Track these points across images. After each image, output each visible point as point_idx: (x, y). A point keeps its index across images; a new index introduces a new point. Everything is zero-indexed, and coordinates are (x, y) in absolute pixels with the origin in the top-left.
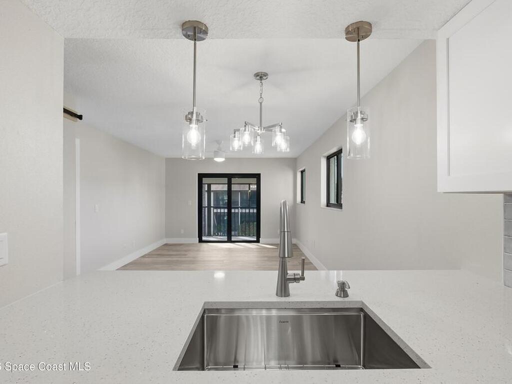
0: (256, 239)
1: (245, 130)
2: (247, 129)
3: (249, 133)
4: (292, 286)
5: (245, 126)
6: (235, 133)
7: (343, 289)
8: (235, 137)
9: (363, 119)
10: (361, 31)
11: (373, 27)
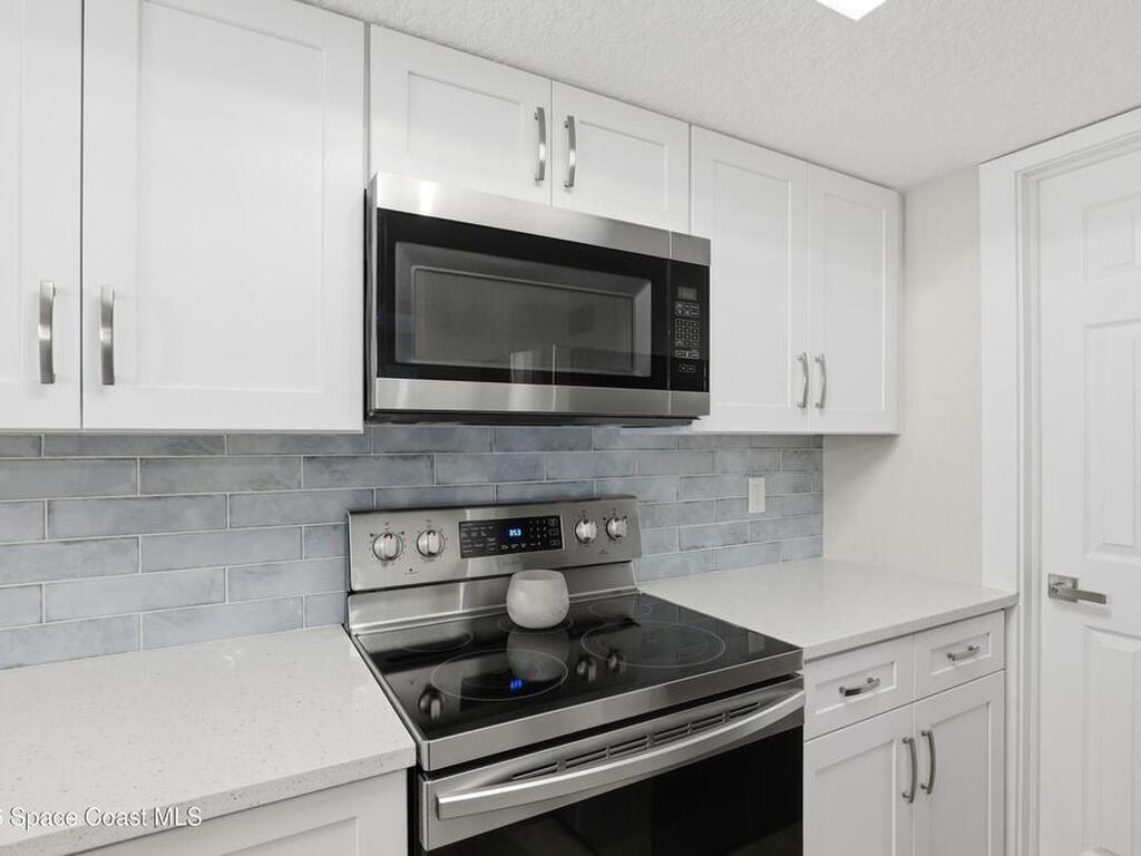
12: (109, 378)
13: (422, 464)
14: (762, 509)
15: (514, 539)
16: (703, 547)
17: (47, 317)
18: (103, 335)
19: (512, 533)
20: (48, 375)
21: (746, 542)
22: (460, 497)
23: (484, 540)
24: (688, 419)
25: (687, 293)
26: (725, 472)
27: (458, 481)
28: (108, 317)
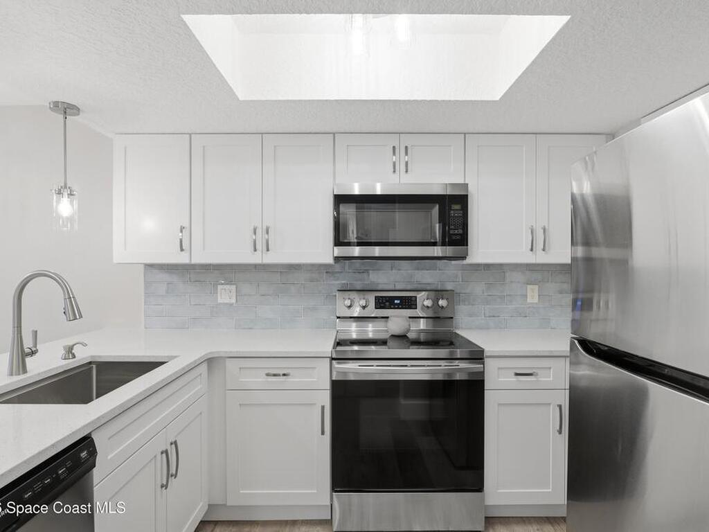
4: (28, 360)
7: (70, 351)
9: (71, 194)
10: (68, 110)
11: (81, 113)
12: (268, 250)
13: (365, 275)
14: (536, 300)
15: (397, 304)
16: (499, 316)
17: (255, 233)
18: (266, 236)
19: (396, 301)
20: (255, 250)
21: (526, 317)
22: (380, 287)
23: (384, 303)
24: (464, 258)
25: (457, 207)
26: (512, 282)
27: (380, 281)
28: (267, 233)
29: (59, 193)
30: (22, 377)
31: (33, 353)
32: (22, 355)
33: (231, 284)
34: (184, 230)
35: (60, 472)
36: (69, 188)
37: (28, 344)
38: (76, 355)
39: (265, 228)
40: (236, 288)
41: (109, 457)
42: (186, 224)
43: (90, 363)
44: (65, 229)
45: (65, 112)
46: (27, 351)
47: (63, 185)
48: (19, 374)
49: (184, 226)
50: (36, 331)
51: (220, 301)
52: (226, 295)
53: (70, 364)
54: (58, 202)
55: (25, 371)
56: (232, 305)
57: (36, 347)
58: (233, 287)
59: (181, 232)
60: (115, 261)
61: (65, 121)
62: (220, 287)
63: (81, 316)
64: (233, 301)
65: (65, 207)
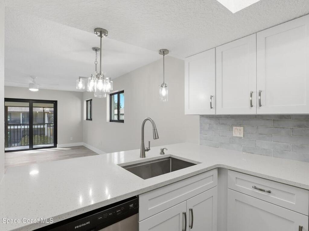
0: (53, 146)
1: (91, 79)
2: (92, 79)
3: (93, 81)
5: (91, 77)
6: (79, 79)
7: (162, 152)
8: (79, 81)
9: (166, 87)
10: (165, 52)
11: (169, 52)
12: (260, 106)
17: (251, 96)
18: (259, 97)
20: (252, 106)
28: (260, 95)
29: (162, 86)
30: (143, 159)
31: (148, 150)
32: (144, 151)
33: (241, 126)
34: (212, 98)
35: (118, 211)
36: (165, 84)
37: (146, 146)
38: (165, 153)
39: (258, 92)
40: (244, 128)
41: (149, 209)
42: (213, 94)
43: (170, 157)
44: (164, 101)
45: (164, 53)
46: (146, 149)
47: (163, 83)
48: (143, 157)
49: (212, 95)
50: (150, 142)
51: (234, 135)
52: (238, 132)
53: (163, 156)
54: (161, 90)
55: (145, 157)
56: (241, 138)
57: (149, 148)
58: (242, 128)
59: (211, 99)
60: (185, 114)
61: (164, 57)
62: (234, 128)
63: (158, 138)
64: (242, 136)
65: (164, 92)
